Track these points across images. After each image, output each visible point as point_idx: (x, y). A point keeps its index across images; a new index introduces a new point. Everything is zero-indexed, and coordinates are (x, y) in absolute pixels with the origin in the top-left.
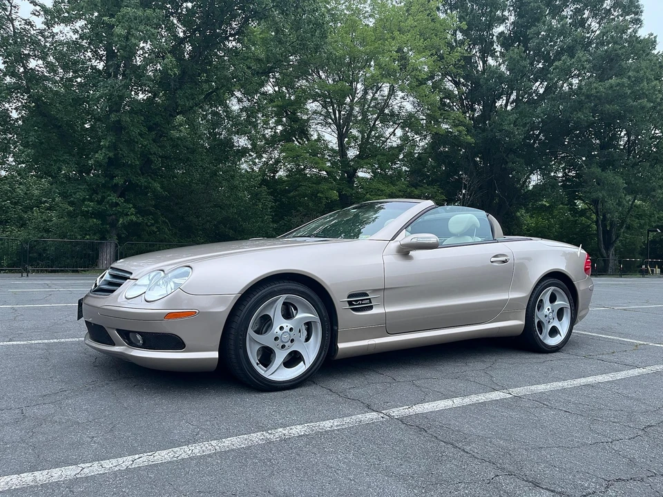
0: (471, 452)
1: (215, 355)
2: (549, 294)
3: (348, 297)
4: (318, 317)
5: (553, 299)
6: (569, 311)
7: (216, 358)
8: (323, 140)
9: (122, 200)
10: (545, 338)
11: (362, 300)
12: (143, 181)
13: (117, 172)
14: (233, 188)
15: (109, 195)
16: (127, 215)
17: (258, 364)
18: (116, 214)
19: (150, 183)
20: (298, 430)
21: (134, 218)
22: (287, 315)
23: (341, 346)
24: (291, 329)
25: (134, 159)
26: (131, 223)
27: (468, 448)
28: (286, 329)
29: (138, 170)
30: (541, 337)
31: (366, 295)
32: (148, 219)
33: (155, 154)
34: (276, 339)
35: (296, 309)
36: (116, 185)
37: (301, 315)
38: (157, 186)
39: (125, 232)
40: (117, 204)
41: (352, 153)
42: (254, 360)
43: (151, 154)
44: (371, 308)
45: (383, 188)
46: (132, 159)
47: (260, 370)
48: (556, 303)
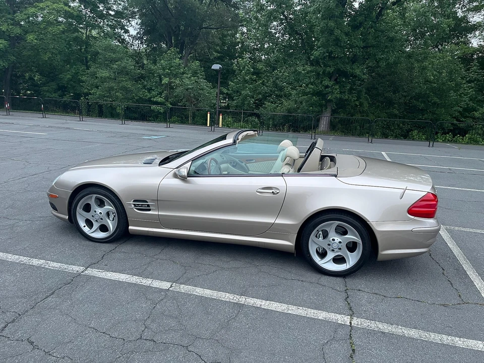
1: (67, 217)
2: (334, 227)
3: (134, 201)
4: (114, 210)
7: (67, 219)
11: (142, 205)
16: (334, 93)
17: (84, 226)
23: (130, 227)
24: (101, 213)
28: (98, 212)
30: (320, 260)
31: (147, 202)
34: (93, 216)
40: (328, 86)
42: (82, 224)
44: (149, 210)
47: (86, 229)
48: (346, 236)
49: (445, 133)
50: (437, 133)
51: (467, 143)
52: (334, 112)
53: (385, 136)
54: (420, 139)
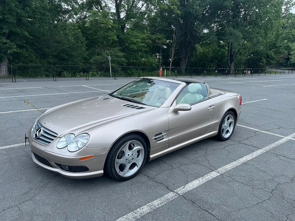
0: (216, 216)
1: (102, 172)
3: (155, 136)
4: (143, 147)
5: (228, 119)
6: (234, 123)
7: (102, 173)
8: (108, 6)
9: (8, 41)
10: (224, 135)
11: (160, 137)
12: (18, 30)
13: (5, 26)
14: (66, 35)
15: (2, 39)
16: (12, 48)
17: (119, 172)
18: (6, 48)
19: (23, 32)
20: (145, 209)
21: (16, 50)
22: (130, 148)
23: (151, 156)
24: (132, 154)
25: (13, 19)
26: (14, 52)
27: (214, 213)
28: (130, 155)
29: (16, 25)
30: (223, 135)
31: (161, 134)
32: (23, 50)
33: (24, 16)
34: (127, 160)
35: (133, 145)
36: (5, 33)
37: (136, 148)
38: (27, 34)
39: (12, 57)
40: (6, 43)
41: (123, 15)
42: (118, 170)
43: (22, 17)
44: (163, 139)
45: (139, 35)
46: (13, 20)
49: (80, 72)
50: (76, 72)
51: (92, 76)
52: (10, 61)
53: (47, 76)
54: (68, 77)
